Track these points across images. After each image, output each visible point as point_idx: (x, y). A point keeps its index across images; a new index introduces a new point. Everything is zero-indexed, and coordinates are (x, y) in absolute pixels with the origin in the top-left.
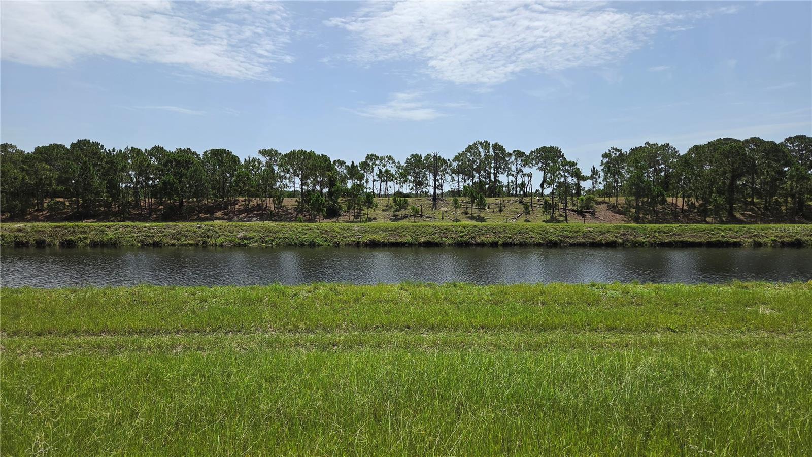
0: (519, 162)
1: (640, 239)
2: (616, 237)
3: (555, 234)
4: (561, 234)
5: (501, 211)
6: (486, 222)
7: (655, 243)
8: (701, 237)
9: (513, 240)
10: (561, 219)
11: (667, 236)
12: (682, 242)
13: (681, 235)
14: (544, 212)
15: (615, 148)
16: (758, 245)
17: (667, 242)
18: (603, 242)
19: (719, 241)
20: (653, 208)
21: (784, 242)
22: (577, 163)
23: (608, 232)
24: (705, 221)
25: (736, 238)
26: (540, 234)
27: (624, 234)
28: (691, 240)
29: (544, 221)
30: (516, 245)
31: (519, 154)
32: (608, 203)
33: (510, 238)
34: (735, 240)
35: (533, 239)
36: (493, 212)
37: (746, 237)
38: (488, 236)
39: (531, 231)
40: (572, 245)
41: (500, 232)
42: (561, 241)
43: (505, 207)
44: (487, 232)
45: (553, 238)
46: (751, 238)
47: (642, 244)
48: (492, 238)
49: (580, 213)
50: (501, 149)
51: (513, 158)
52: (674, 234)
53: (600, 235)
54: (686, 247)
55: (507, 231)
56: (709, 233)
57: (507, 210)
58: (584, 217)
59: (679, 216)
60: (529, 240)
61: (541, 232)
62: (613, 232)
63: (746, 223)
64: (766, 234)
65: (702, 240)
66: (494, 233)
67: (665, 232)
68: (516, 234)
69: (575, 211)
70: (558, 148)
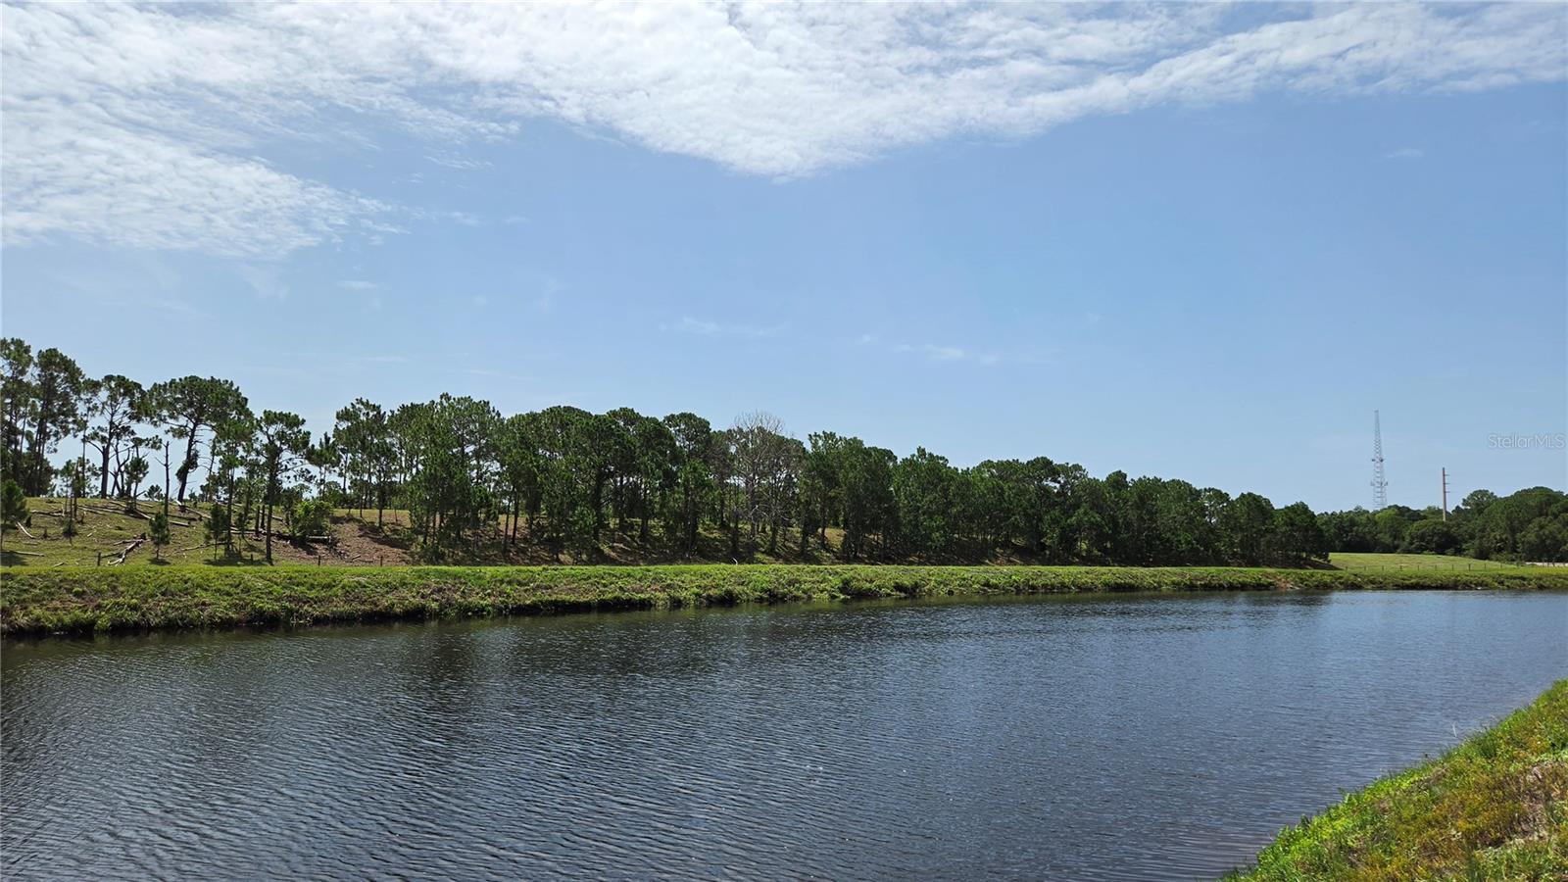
0: (124, 405)
1: (474, 600)
2: (423, 597)
3: (271, 593)
4: (288, 592)
5: (70, 533)
6: (23, 564)
7: (506, 607)
8: (587, 591)
9: (143, 615)
10: (257, 556)
11: (526, 591)
12: (555, 603)
13: (551, 588)
14: (208, 538)
15: (364, 400)
16: (677, 604)
17: (528, 605)
18: (398, 610)
19: (617, 598)
20: (458, 534)
21: (711, 596)
22: (304, 421)
23: (404, 584)
24: (558, 561)
25: (642, 592)
26: (228, 594)
27: (440, 590)
28: (572, 598)
29: (209, 562)
30: (156, 628)
31: (123, 387)
32: (359, 521)
33: (134, 608)
34: (643, 596)
35: (209, 610)
36: (45, 536)
37: (656, 590)
38: (58, 604)
39: (199, 586)
40: (318, 621)
41: (99, 592)
42: (290, 612)
43: (82, 522)
44: (51, 594)
45: (268, 606)
46: (664, 591)
47: (480, 612)
48: (74, 611)
49: (301, 543)
50: (68, 366)
51: (104, 394)
52: (538, 586)
53: (387, 592)
54: (563, 614)
55: (121, 589)
56: (598, 583)
57: (90, 531)
58: (311, 551)
59: (510, 551)
60: (195, 612)
61: (231, 590)
62: (414, 584)
63: (621, 564)
64: (683, 582)
65: (589, 597)
66: (77, 594)
67: (520, 584)
68: (152, 596)
69: (286, 538)
70: (232, 384)
